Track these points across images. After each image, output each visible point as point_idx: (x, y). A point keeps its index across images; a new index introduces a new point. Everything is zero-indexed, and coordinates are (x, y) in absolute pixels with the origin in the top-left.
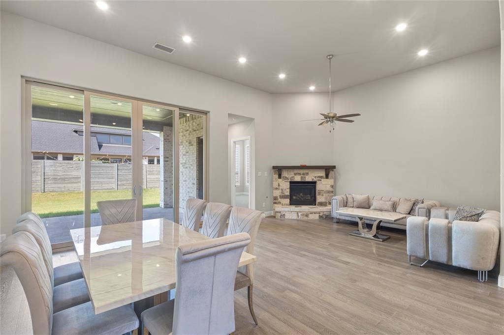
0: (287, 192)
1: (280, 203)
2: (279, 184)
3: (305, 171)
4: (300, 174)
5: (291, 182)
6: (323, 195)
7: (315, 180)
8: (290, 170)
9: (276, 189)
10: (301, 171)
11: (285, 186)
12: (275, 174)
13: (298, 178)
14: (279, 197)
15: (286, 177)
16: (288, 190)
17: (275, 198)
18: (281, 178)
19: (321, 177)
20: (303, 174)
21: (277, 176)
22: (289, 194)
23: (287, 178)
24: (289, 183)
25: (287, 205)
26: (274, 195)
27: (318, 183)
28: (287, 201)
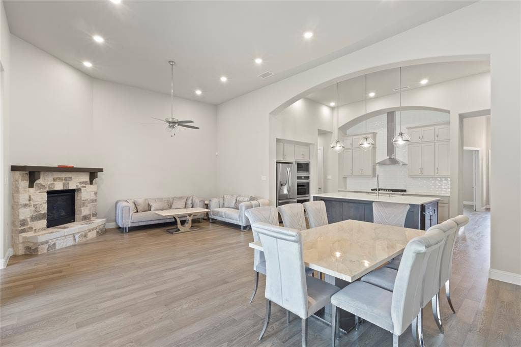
0: (44, 209)
1: (31, 228)
2: (30, 197)
3: (68, 175)
4: (60, 179)
5: (49, 193)
6: (87, 206)
7: (80, 186)
8: (47, 173)
9: (26, 205)
10: (64, 175)
11: (40, 199)
12: (22, 180)
13: (59, 186)
14: (29, 220)
15: (41, 185)
16: (45, 206)
17: (24, 223)
18: (33, 187)
19: (85, 183)
20: (66, 179)
21: (27, 183)
22: (46, 212)
23: (44, 187)
24: (46, 194)
25: (43, 229)
26: (22, 217)
27: (83, 190)
28: (44, 222)
